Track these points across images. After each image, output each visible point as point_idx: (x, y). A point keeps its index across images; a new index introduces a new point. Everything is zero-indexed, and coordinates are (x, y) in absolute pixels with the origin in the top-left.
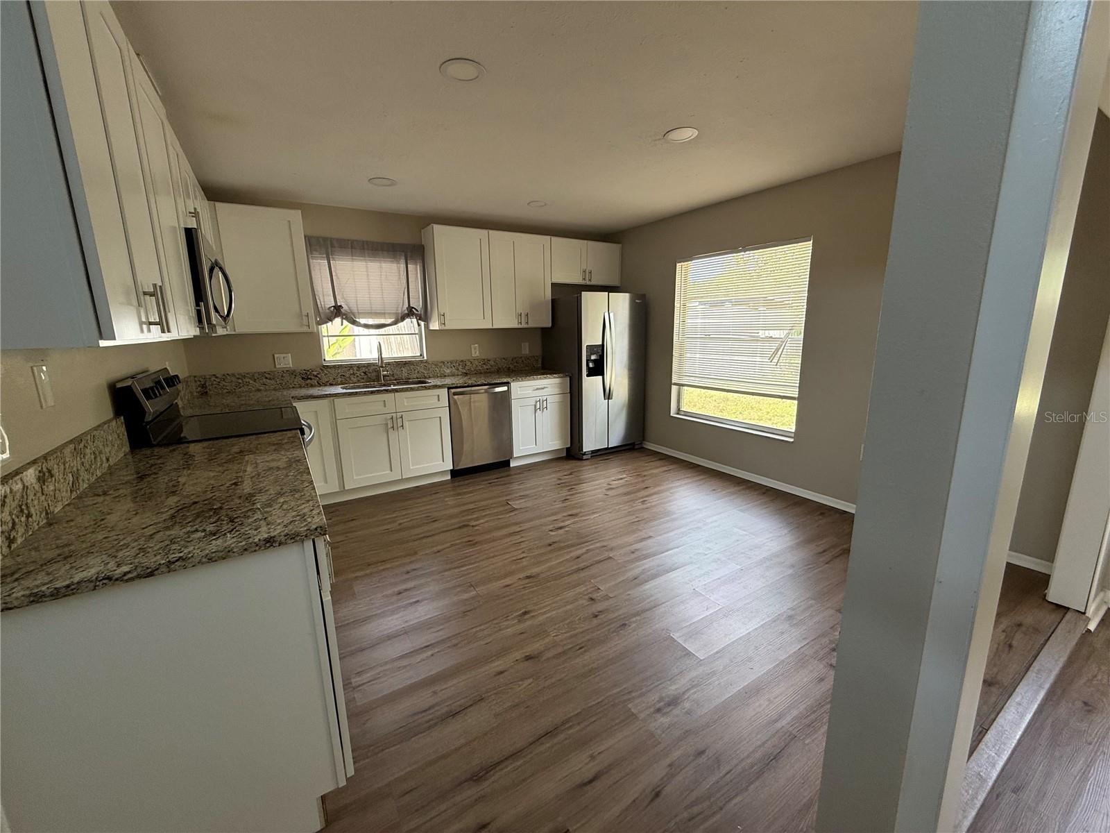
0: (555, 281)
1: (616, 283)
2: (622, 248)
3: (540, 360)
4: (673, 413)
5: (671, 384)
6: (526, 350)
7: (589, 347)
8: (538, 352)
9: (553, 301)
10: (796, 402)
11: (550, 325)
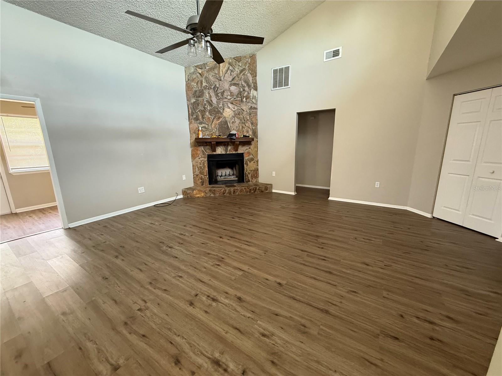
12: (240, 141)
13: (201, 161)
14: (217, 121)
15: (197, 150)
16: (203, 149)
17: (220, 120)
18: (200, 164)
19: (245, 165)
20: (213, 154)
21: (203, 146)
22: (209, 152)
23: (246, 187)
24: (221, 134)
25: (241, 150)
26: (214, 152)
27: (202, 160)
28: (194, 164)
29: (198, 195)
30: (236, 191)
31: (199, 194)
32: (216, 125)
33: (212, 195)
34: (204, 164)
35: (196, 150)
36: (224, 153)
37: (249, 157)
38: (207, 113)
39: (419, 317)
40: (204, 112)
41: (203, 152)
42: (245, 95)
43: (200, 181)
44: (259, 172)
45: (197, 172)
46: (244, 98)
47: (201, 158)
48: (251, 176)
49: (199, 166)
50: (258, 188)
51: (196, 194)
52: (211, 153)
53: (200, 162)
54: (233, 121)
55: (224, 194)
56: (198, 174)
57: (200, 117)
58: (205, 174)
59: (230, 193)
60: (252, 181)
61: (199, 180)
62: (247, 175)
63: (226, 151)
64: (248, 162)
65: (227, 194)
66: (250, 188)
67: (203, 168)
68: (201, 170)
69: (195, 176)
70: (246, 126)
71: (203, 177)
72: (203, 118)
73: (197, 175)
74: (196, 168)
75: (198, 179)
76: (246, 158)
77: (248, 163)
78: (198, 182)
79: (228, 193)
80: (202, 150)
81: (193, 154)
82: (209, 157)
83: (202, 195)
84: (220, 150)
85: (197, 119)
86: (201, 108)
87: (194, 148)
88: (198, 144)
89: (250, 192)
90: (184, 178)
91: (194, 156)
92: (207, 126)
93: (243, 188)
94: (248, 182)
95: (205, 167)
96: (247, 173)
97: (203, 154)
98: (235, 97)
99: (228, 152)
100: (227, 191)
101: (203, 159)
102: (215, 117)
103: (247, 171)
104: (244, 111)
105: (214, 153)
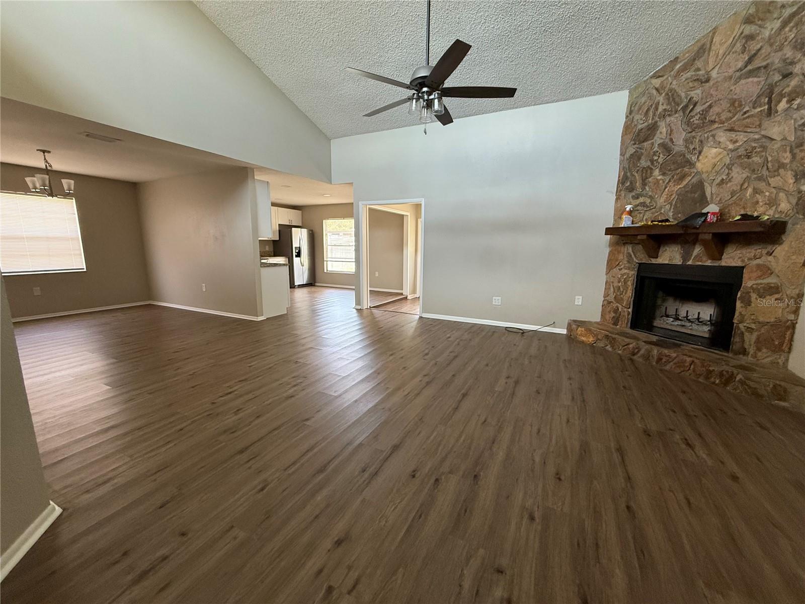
0: (279, 223)
1: (300, 225)
2: (302, 213)
3: (273, 253)
4: (325, 271)
5: (324, 261)
6: (267, 248)
7: (296, 248)
8: (272, 249)
9: (279, 231)
10: (354, 263)
11: (278, 239)
12: (714, 231)
13: (623, 275)
14: (674, 186)
15: (619, 252)
16: (630, 250)
17: (685, 183)
18: (619, 282)
19: (739, 304)
20: (650, 262)
21: (631, 245)
22: (642, 257)
23: (696, 361)
24: (679, 215)
25: (732, 257)
26: (653, 258)
27: (625, 274)
28: (609, 280)
29: (584, 339)
30: (664, 360)
31: (585, 336)
32: (672, 195)
33: (609, 348)
34: (625, 282)
35: (616, 253)
36: (678, 261)
37: (759, 281)
38: (656, 172)
39: (165, 561)
40: (649, 171)
41: (629, 256)
42: (787, 90)
43: (613, 315)
44: (796, 336)
45: (611, 298)
46: (779, 101)
47: (623, 270)
48: (758, 341)
49: (616, 284)
50: (739, 377)
51: (581, 335)
52: (645, 260)
53: (619, 276)
54: (723, 179)
55: (634, 354)
56: (613, 300)
57: (637, 184)
58: (625, 303)
59: (647, 357)
60: (755, 356)
61: (610, 312)
62: (742, 333)
63: (685, 257)
64: (754, 296)
65: (639, 357)
66: (711, 369)
67: (622, 289)
68: (618, 293)
69: (606, 303)
70: (770, 184)
71: (620, 310)
72: (644, 184)
73: (610, 303)
74: (610, 288)
75: (609, 309)
76: (748, 282)
77: (753, 299)
78: (607, 317)
79: (643, 356)
80: (629, 253)
81: (610, 260)
82: (642, 268)
83: (590, 340)
84: (670, 256)
85: (631, 189)
86: (644, 163)
87: (614, 248)
88: (623, 240)
89: (707, 378)
90: (578, 301)
91: (612, 264)
92: (648, 201)
93: (689, 359)
94: (740, 354)
95: (627, 288)
96: (741, 326)
97: (628, 262)
98: (747, 109)
99: (691, 261)
100: (642, 352)
101: (626, 271)
102: (673, 177)
103: (741, 322)
104: (772, 139)
105: (654, 261)
